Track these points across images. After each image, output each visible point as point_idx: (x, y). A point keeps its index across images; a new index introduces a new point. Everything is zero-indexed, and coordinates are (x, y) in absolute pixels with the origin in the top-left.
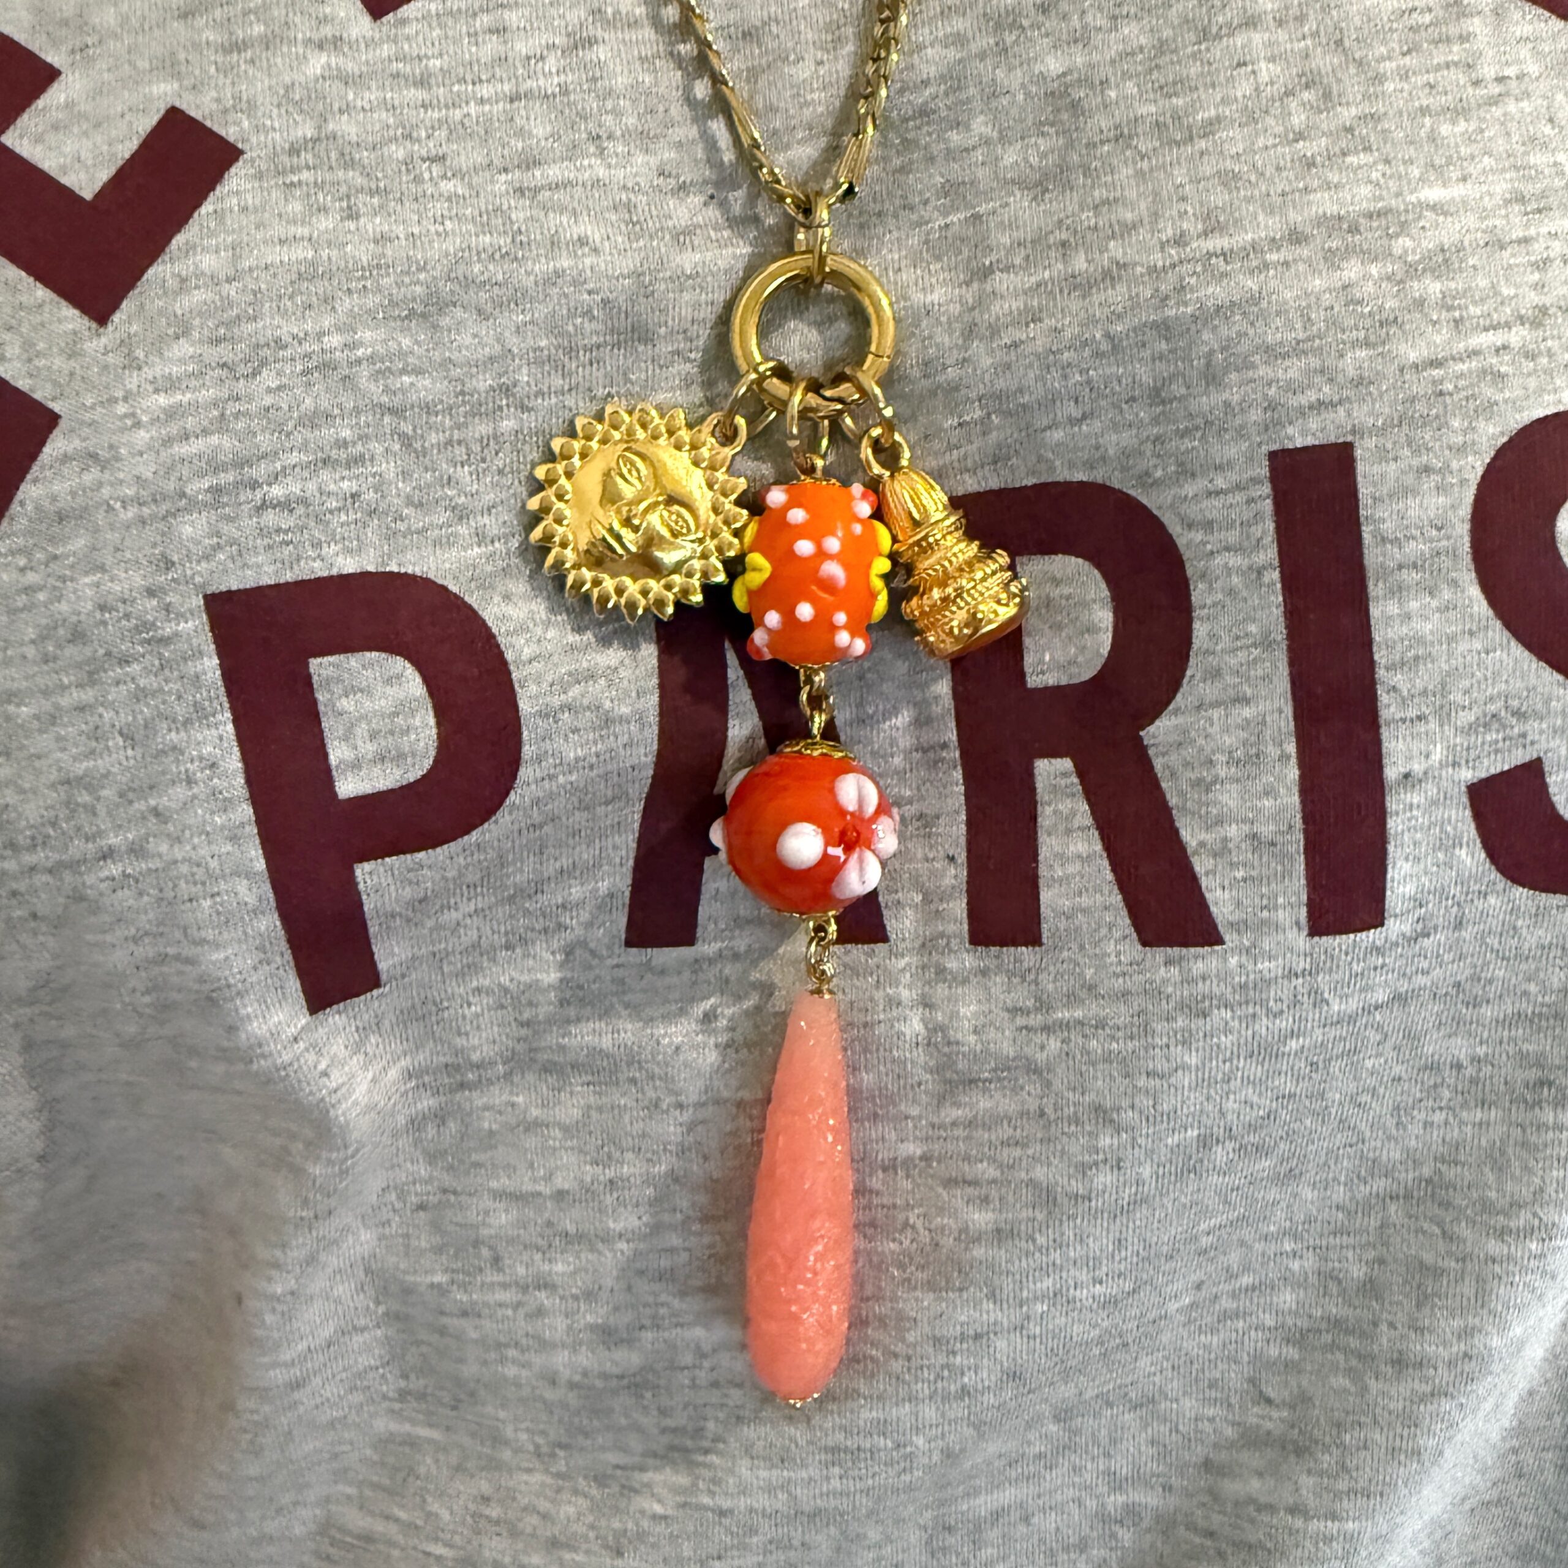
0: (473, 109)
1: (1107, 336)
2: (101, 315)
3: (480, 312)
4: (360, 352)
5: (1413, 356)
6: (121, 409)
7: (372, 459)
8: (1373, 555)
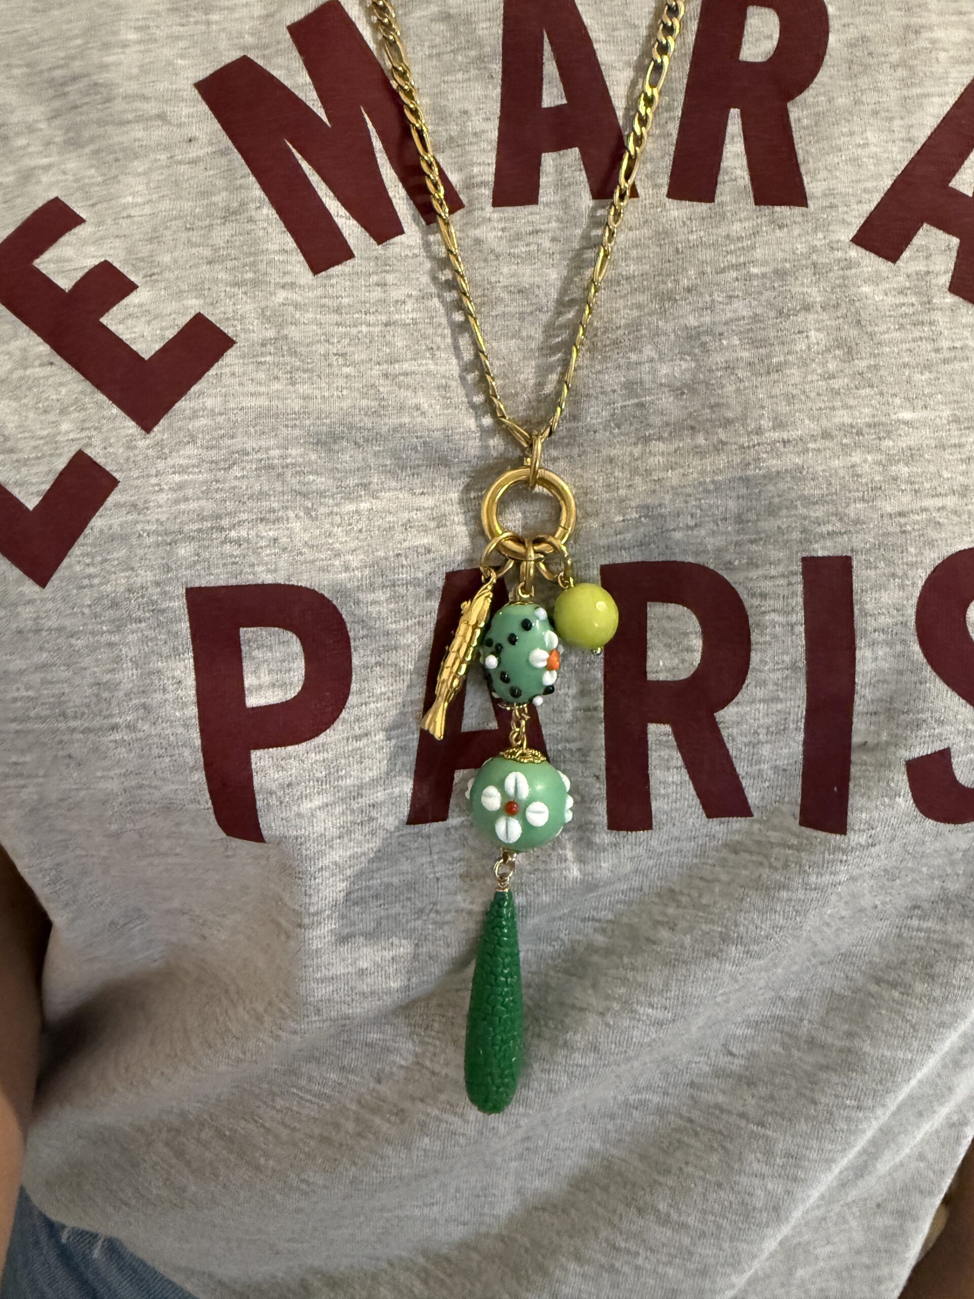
0: (364, 329)
1: (713, 482)
2: (148, 427)
3: (356, 443)
4: (288, 461)
5: (889, 509)
6: (154, 481)
7: (288, 519)
8: (859, 623)
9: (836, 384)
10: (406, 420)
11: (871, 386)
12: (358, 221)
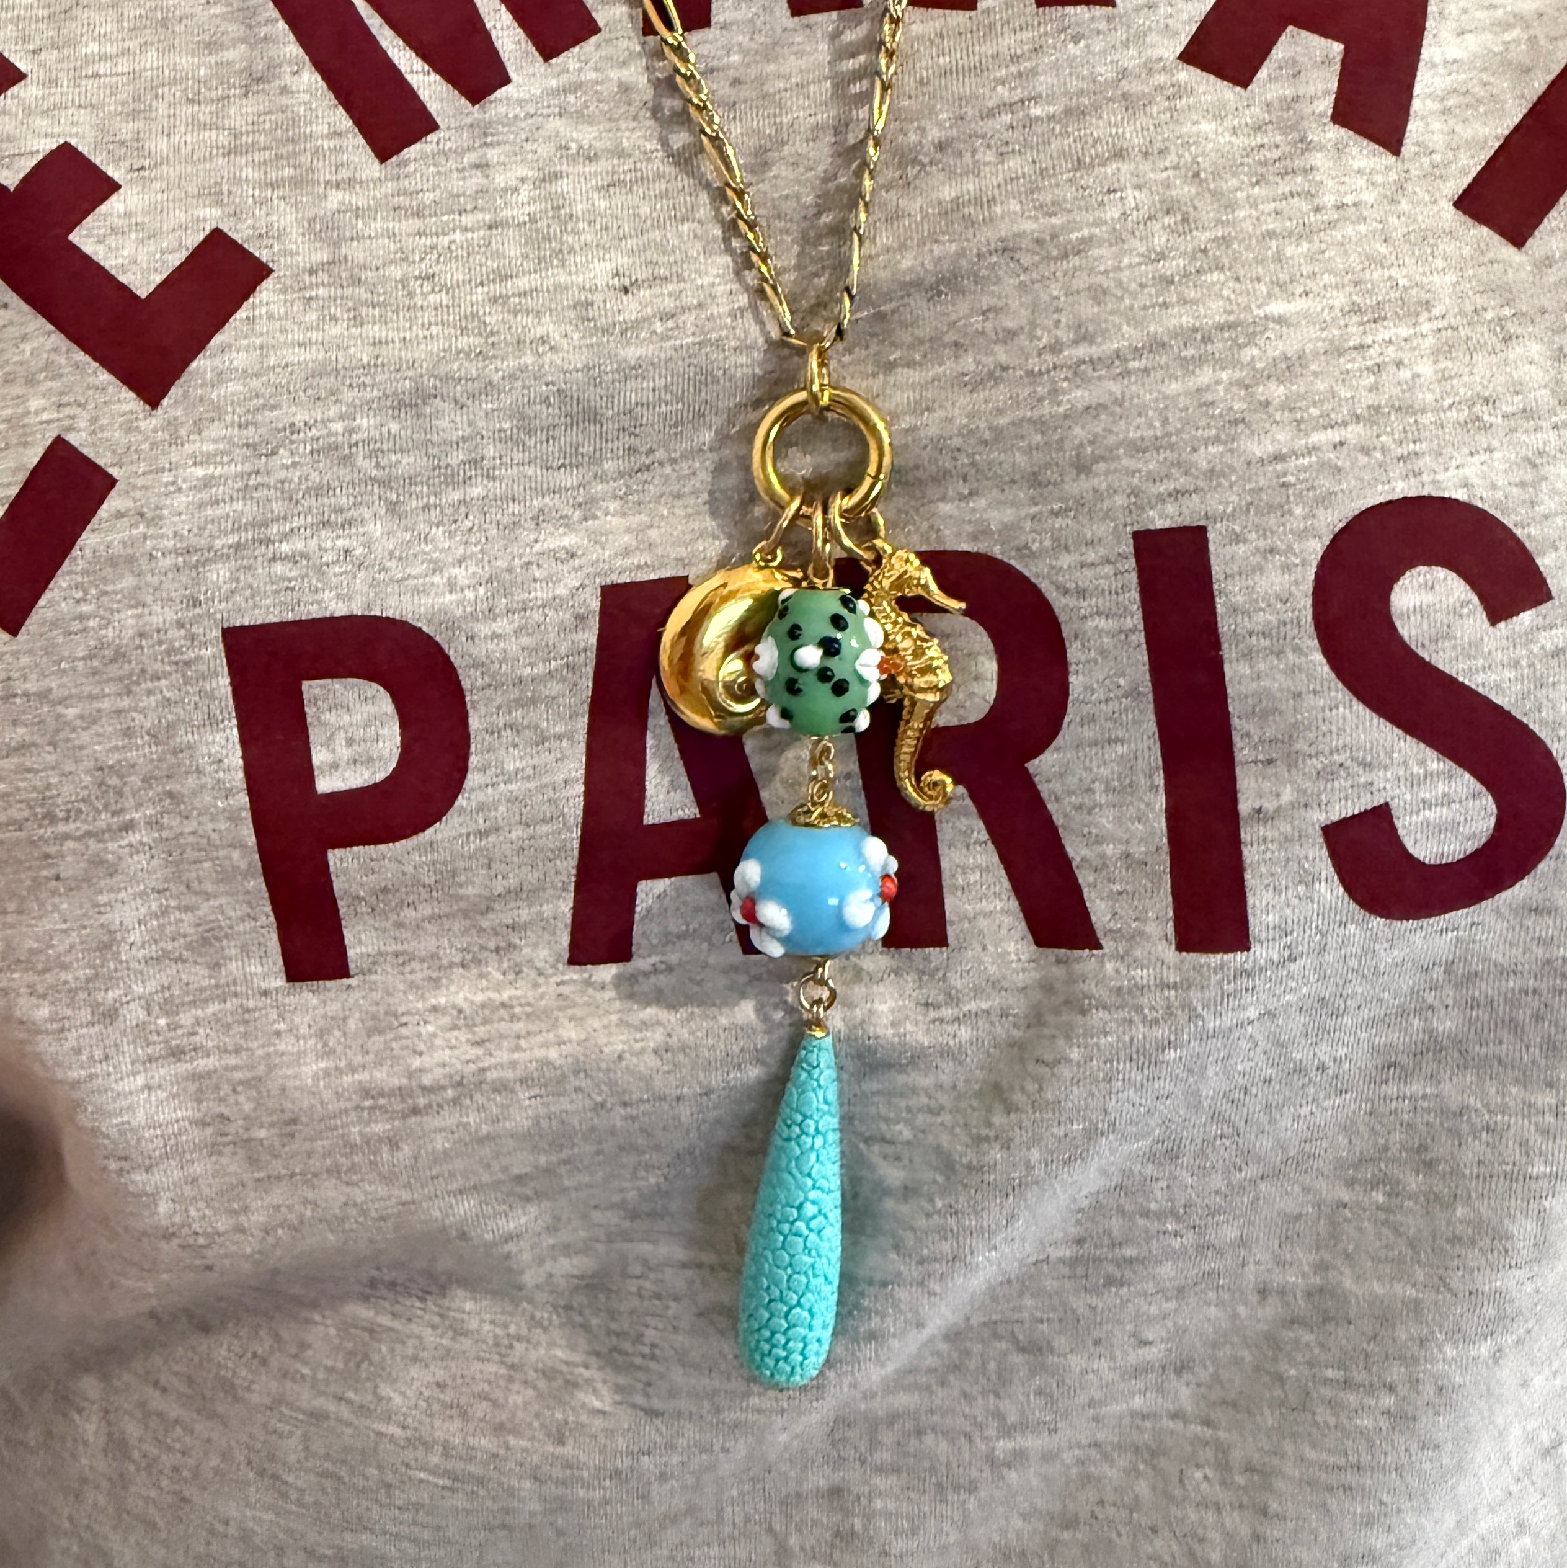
0: (458, 236)
2: (153, 402)
3: (456, 402)
4: (358, 436)
5: (1258, 452)
6: (167, 477)
8: (1225, 625)
9: (1167, 268)
10: (529, 359)
11: (1221, 268)
12: (442, 75)
